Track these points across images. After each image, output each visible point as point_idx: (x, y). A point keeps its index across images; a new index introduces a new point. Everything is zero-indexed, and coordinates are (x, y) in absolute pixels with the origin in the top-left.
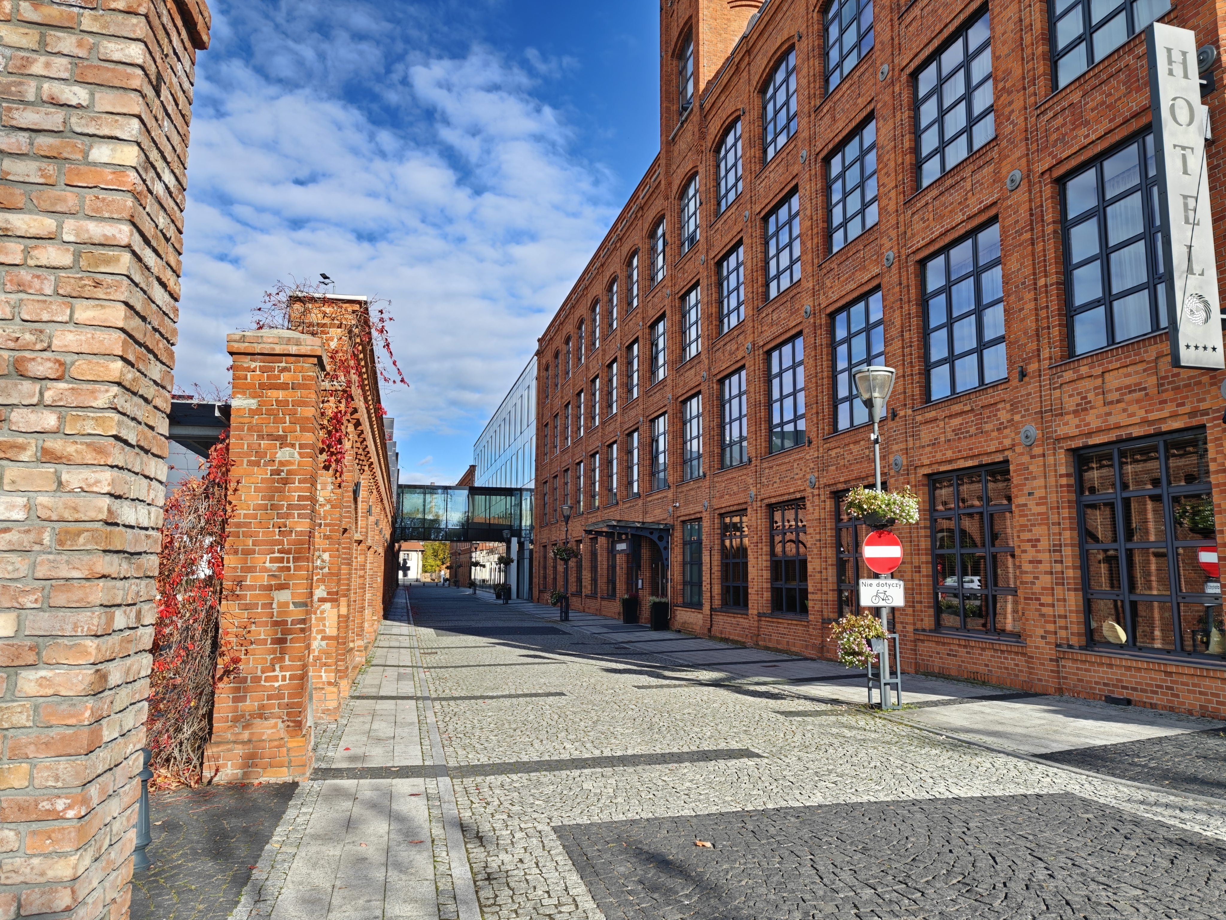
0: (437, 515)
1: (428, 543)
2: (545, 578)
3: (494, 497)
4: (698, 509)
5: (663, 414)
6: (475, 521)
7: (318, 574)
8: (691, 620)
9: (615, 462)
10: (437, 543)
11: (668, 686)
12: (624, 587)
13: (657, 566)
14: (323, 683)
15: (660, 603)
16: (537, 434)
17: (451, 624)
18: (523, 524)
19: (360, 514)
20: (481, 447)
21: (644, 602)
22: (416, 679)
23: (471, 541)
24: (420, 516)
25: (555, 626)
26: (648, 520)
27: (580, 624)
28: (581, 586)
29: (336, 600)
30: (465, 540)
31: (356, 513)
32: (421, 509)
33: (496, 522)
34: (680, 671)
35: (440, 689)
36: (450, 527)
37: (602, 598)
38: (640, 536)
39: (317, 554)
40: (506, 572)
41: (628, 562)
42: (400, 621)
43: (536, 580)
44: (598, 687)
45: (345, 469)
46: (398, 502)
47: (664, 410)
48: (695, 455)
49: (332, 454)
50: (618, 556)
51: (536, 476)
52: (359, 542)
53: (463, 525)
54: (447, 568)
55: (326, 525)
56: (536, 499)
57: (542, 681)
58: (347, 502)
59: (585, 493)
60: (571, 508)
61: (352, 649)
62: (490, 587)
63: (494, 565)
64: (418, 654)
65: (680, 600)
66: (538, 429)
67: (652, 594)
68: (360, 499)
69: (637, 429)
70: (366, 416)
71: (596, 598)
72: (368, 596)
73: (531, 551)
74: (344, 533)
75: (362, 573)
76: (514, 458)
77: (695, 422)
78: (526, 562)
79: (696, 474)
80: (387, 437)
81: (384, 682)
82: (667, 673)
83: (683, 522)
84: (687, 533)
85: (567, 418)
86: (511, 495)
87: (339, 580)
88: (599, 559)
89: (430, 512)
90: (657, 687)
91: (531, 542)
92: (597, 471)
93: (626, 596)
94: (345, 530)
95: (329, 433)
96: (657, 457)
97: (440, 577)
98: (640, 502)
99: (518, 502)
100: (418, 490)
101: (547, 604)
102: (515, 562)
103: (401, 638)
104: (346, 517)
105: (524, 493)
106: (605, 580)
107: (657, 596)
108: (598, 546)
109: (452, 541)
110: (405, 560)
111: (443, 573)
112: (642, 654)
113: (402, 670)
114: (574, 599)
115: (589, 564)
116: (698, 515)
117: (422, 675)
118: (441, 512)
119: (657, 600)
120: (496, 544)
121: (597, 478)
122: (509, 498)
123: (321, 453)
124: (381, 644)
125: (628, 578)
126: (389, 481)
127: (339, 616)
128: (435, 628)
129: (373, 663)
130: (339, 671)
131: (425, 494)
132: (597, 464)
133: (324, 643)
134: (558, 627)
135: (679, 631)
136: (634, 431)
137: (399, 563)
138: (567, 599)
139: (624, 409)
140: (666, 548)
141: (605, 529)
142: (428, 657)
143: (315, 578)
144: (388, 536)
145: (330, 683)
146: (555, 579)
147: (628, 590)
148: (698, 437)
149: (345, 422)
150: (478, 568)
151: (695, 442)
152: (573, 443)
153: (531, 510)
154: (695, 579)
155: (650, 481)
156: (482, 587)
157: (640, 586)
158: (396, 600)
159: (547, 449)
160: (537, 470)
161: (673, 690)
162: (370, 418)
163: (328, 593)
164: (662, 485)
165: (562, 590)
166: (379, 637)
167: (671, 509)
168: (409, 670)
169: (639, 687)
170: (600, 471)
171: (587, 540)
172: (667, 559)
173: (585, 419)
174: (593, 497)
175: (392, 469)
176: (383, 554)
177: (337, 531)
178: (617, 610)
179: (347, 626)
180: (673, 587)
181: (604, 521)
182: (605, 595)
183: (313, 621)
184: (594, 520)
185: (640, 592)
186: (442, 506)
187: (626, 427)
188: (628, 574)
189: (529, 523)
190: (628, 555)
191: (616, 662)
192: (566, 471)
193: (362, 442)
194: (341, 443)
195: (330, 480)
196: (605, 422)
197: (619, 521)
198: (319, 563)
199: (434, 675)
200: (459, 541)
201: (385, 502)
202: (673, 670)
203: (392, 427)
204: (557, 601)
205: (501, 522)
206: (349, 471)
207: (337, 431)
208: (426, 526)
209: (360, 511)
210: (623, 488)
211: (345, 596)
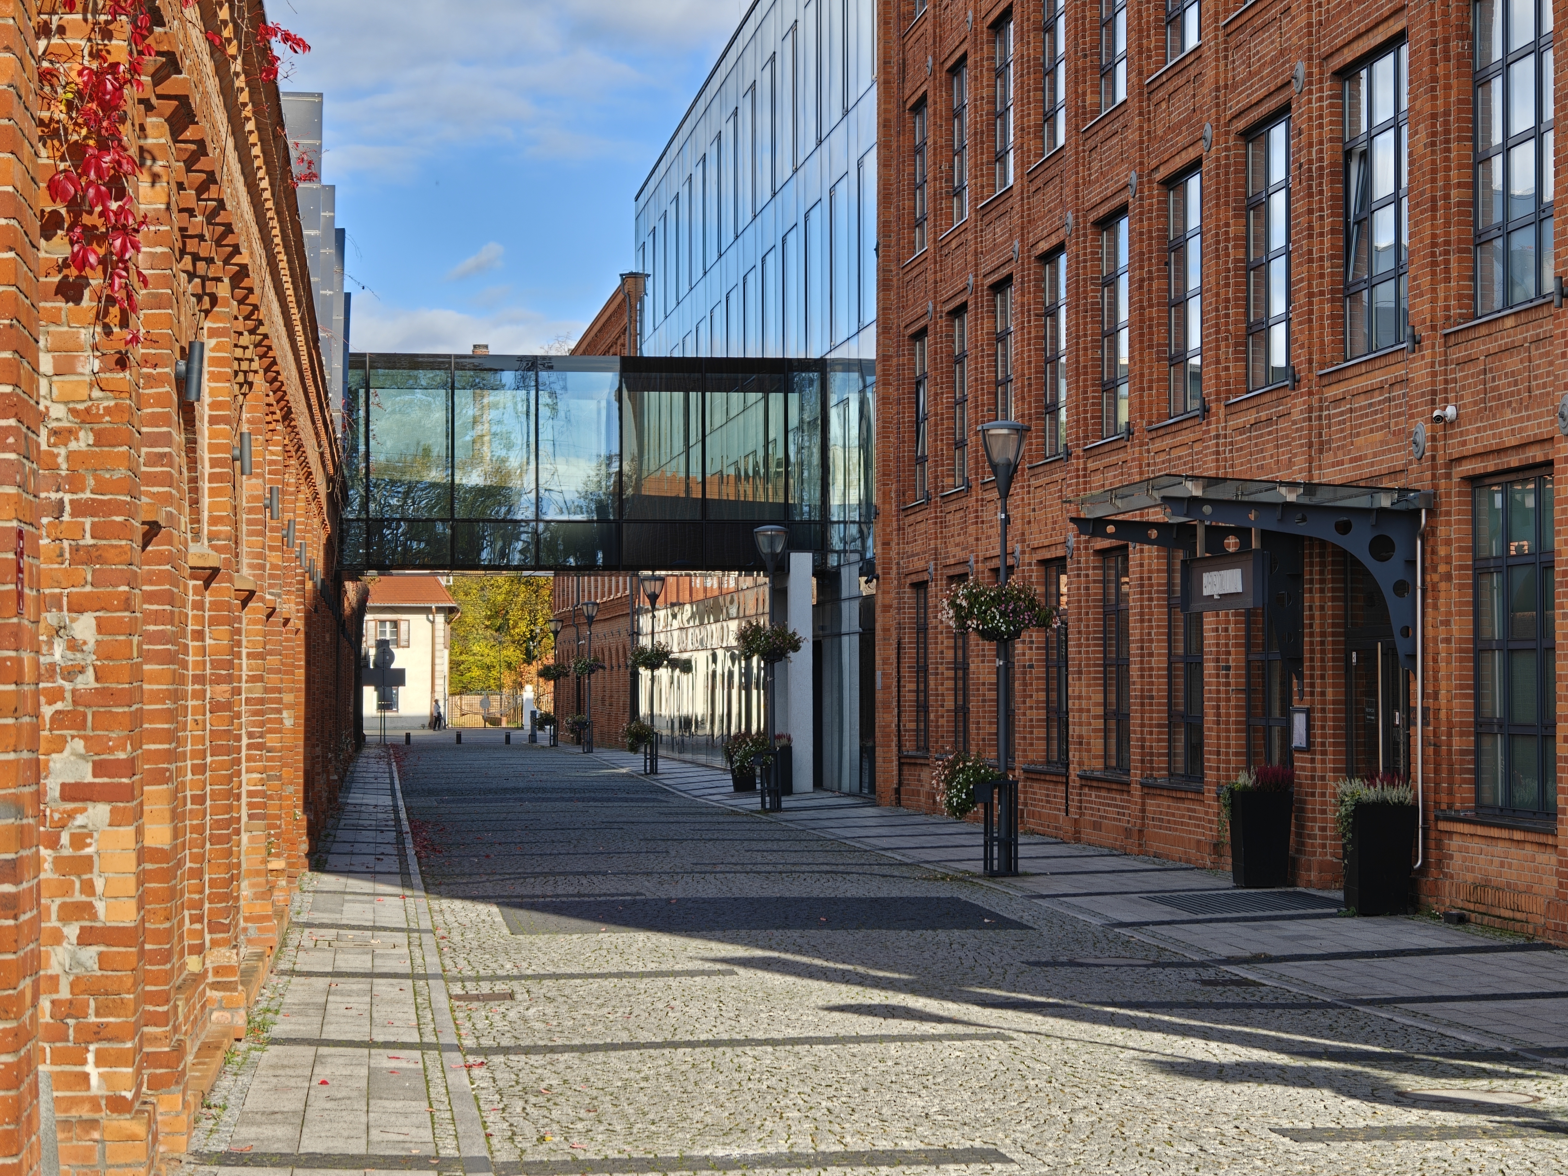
0: (500, 469)
1: (471, 579)
2: (922, 708)
3: (717, 398)
4: (1534, 429)
5: (1393, 44)
6: (648, 490)
7: (56, 695)
8: (1510, 875)
9: (1194, 247)
10: (502, 578)
11: (1417, 1133)
12: (1235, 741)
13: (1368, 657)
14: (94, 1103)
15: (1381, 806)
16: (884, 145)
17: (565, 888)
18: (835, 500)
19: (206, 469)
20: (665, 202)
21: (1314, 804)
22: (438, 1091)
23: (633, 568)
24: (436, 475)
25: (964, 894)
26: (1330, 475)
27: (1063, 886)
28: (1064, 738)
29: (128, 794)
30: (613, 566)
31: (193, 464)
32: (439, 447)
33: (729, 493)
34: (1462, 1073)
35: (529, 1130)
36: (551, 514)
37: (1150, 788)
38: (1298, 540)
39: (51, 618)
40: (769, 689)
41: (1249, 646)
42: (373, 874)
43: (885, 719)
44: (1135, 1133)
45: (141, 294)
46: (350, 424)
47: (1394, 27)
48: (1522, 211)
49: (90, 235)
50: (1209, 621)
51: (884, 310)
52: (210, 575)
53: (601, 507)
54: (545, 673)
55: (79, 509)
56: (883, 401)
57: (916, 1104)
58: (154, 420)
59: (1077, 372)
60: (1021, 432)
61: (198, 978)
62: (709, 745)
63: (724, 664)
64: (441, 1000)
65: (1464, 794)
66: (884, 125)
67: (1351, 773)
68: (204, 411)
69: (1282, 112)
70: (212, 84)
71: (1124, 787)
72: (248, 781)
73: (867, 606)
74: (147, 539)
75: (221, 691)
76: (794, 242)
77: (1524, 71)
78: (850, 648)
79: (1525, 288)
80: (296, 169)
81: (318, 1104)
82: (1410, 1082)
83: (1475, 481)
84: (1489, 526)
85: (1000, 73)
86: (786, 389)
87: (138, 718)
88: (1135, 633)
89: (475, 460)
90: (1369, 1134)
91: (868, 570)
92: (1124, 283)
93: (1244, 780)
94: (152, 530)
95: (76, 151)
96: (1365, 223)
97: (518, 709)
98: (1298, 405)
99: (812, 411)
100: (424, 376)
101: (934, 808)
102: (807, 648)
103: (377, 940)
104: (152, 479)
105: (837, 379)
106: (1159, 715)
107: (1370, 778)
108: (1129, 585)
109: (560, 569)
110: (383, 646)
111: (528, 693)
112: (1310, 1005)
113: (382, 1060)
114: (1039, 791)
115: (1095, 653)
116: (1537, 454)
117: (459, 1079)
118: (515, 460)
119: (1369, 793)
120: (731, 579)
121: (1124, 315)
122: (776, 399)
123: (48, 233)
124: (305, 962)
125: (1249, 707)
126: (314, 341)
127: (143, 854)
128: (505, 902)
129: (279, 1029)
130: (152, 1060)
131: (452, 388)
132: (1124, 259)
133: (90, 954)
134: (977, 898)
135: (1462, 920)
136: (1271, 119)
137: (361, 660)
138: (1009, 790)
139: (1230, 30)
140: (1404, 588)
141: (1157, 515)
142: (480, 1012)
143: (47, 711)
144: (316, 555)
145: (117, 1104)
146: (962, 712)
147: (1250, 756)
148: (1537, 134)
149: (133, 110)
150: (663, 673)
151: (1524, 156)
152: (1028, 176)
153: (864, 444)
154: (1526, 713)
155: (1339, 320)
156: (679, 746)
157: (1299, 737)
158: (355, 797)
159: (924, 203)
160: (884, 285)
161: (1434, 1148)
162: (228, 92)
163: (99, 768)
164: (1385, 337)
165: (991, 755)
166: (295, 937)
167: (1422, 430)
168: (409, 1060)
169: (1297, 1135)
170: (1137, 286)
171: (1088, 560)
172: (1408, 632)
173: (1074, 79)
174: (1110, 387)
175: (322, 292)
176: (297, 623)
177: (123, 531)
178: (1207, 835)
179: (173, 894)
180: (1432, 743)
181: (1150, 483)
182: (1161, 776)
183: (48, 872)
184: (1112, 478)
185: (1300, 762)
186: (519, 438)
187: (1236, 104)
188: (1249, 690)
189: (854, 497)
190: (1249, 614)
191: (1206, 1035)
192: (1001, 286)
193: (201, 189)
194: (121, 194)
195: (85, 335)
196: (1152, 89)
197: (1212, 481)
198: (58, 653)
199: (504, 1077)
200: (588, 568)
201: (302, 421)
202: (1436, 1071)
203: (316, 127)
204: (972, 799)
205: (748, 492)
206: (158, 302)
207: (103, 147)
208: (460, 512)
209: (205, 455)
210: (1227, 351)
211: (159, 777)
